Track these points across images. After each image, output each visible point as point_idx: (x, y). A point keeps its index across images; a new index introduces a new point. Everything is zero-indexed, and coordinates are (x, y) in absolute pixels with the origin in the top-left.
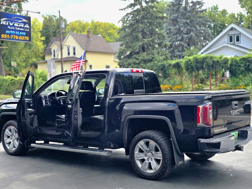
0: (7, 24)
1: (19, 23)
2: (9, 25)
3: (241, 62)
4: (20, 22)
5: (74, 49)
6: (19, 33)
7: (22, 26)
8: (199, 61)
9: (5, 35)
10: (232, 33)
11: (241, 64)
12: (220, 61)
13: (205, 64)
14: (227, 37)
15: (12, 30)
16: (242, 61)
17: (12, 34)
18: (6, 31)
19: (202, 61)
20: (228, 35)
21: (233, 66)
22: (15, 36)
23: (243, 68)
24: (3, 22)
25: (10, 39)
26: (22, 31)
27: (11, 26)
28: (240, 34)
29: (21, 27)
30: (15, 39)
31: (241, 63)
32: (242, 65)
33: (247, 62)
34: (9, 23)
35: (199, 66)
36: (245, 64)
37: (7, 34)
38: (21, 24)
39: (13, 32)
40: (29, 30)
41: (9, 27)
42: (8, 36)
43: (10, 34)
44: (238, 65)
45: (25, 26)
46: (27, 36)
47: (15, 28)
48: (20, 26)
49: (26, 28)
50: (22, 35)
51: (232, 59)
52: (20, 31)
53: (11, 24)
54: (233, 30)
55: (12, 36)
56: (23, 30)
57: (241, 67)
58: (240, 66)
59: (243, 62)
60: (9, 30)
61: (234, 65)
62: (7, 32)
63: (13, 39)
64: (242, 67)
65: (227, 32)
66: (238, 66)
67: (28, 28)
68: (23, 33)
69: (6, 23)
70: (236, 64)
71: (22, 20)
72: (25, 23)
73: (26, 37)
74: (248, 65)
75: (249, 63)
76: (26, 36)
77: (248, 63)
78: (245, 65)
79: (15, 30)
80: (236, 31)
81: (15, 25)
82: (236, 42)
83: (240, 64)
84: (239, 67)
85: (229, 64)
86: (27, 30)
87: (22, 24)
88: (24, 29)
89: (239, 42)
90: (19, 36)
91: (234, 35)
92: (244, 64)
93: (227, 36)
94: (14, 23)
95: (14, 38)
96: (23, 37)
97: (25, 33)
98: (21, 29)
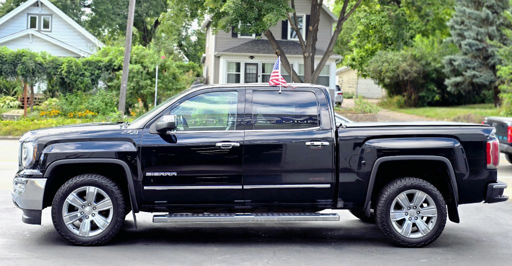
3: (84, 67)
8: (6, 60)
10: (36, 11)
11: (86, 72)
12: (45, 63)
13: (20, 67)
14: (26, 18)
16: (86, 67)
19: (14, 62)
20: (28, 14)
21: (72, 74)
23: (89, 78)
28: (51, 15)
31: (85, 70)
32: (87, 74)
33: (95, 69)
35: (7, 71)
36: (93, 72)
44: (81, 73)
51: (69, 62)
54: (38, 6)
57: (84, 77)
58: (83, 75)
59: (89, 68)
61: (74, 73)
64: (87, 77)
65: (27, 8)
66: (80, 76)
70: (78, 70)
74: (98, 74)
75: (100, 71)
77: (97, 72)
78: (92, 74)
80: (43, 8)
82: (42, 29)
83: (83, 71)
84: (82, 78)
85: (65, 69)
89: (49, 30)
91: (40, 15)
92: (90, 72)
93: (26, 15)
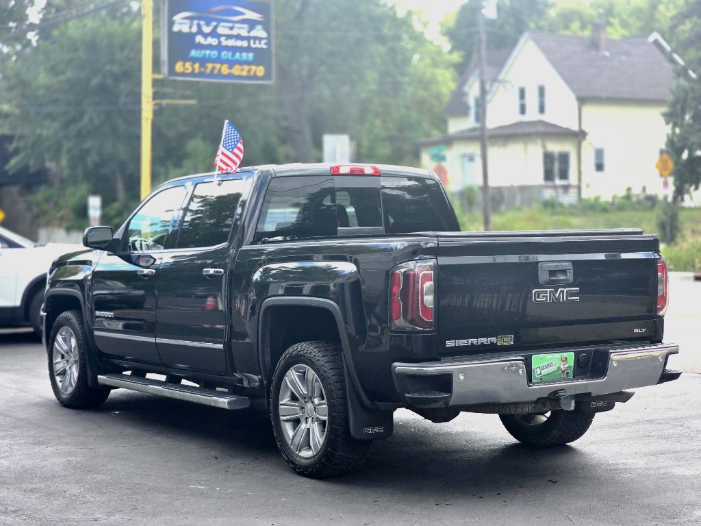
0: (194, 29)
1: (231, 25)
2: (200, 32)
4: (234, 22)
5: (542, 91)
6: (233, 55)
7: (244, 33)
9: (188, 65)
15: (210, 47)
17: (210, 60)
18: (189, 52)
22: (218, 66)
24: (181, 24)
25: (201, 74)
26: (241, 49)
27: (205, 36)
29: (238, 37)
30: (220, 75)
34: (199, 26)
37: (194, 60)
38: (239, 28)
39: (214, 53)
40: (265, 44)
41: (199, 39)
42: (197, 66)
43: (203, 61)
45: (253, 34)
46: (258, 65)
47: (220, 42)
48: (235, 32)
49: (255, 38)
50: (242, 63)
52: (234, 49)
53: (207, 30)
55: (210, 66)
56: (245, 44)
60: (201, 47)
62: (193, 53)
63: (212, 75)
67: (260, 39)
68: (244, 55)
69: (190, 27)
71: (243, 14)
72: (252, 24)
73: (253, 68)
76: (256, 62)
79: (219, 48)
81: (220, 30)
86: (260, 43)
87: (243, 28)
88: (249, 43)
90: (231, 64)
94: (214, 24)
95: (216, 72)
96: (246, 68)
97: (251, 55)
98: (239, 43)
